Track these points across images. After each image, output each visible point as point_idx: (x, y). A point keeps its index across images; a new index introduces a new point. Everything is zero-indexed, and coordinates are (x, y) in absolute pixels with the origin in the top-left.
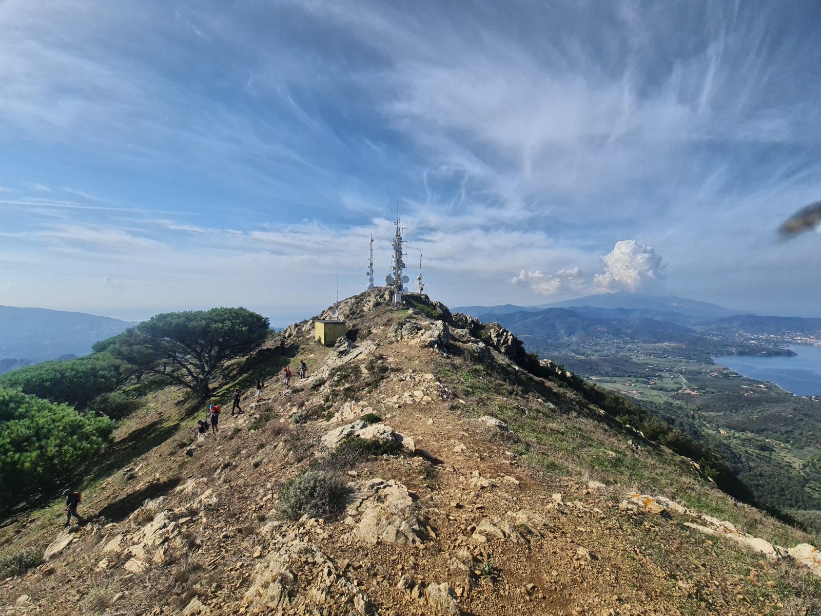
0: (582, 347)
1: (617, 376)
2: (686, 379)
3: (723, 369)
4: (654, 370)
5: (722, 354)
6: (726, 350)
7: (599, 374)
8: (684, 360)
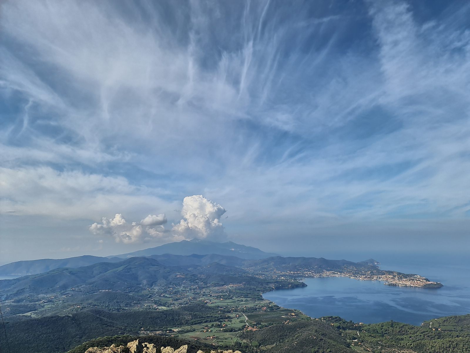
0: (164, 296)
1: (196, 324)
2: (247, 316)
3: (269, 303)
4: (224, 311)
5: (267, 291)
6: (268, 286)
7: (181, 324)
8: (244, 299)
